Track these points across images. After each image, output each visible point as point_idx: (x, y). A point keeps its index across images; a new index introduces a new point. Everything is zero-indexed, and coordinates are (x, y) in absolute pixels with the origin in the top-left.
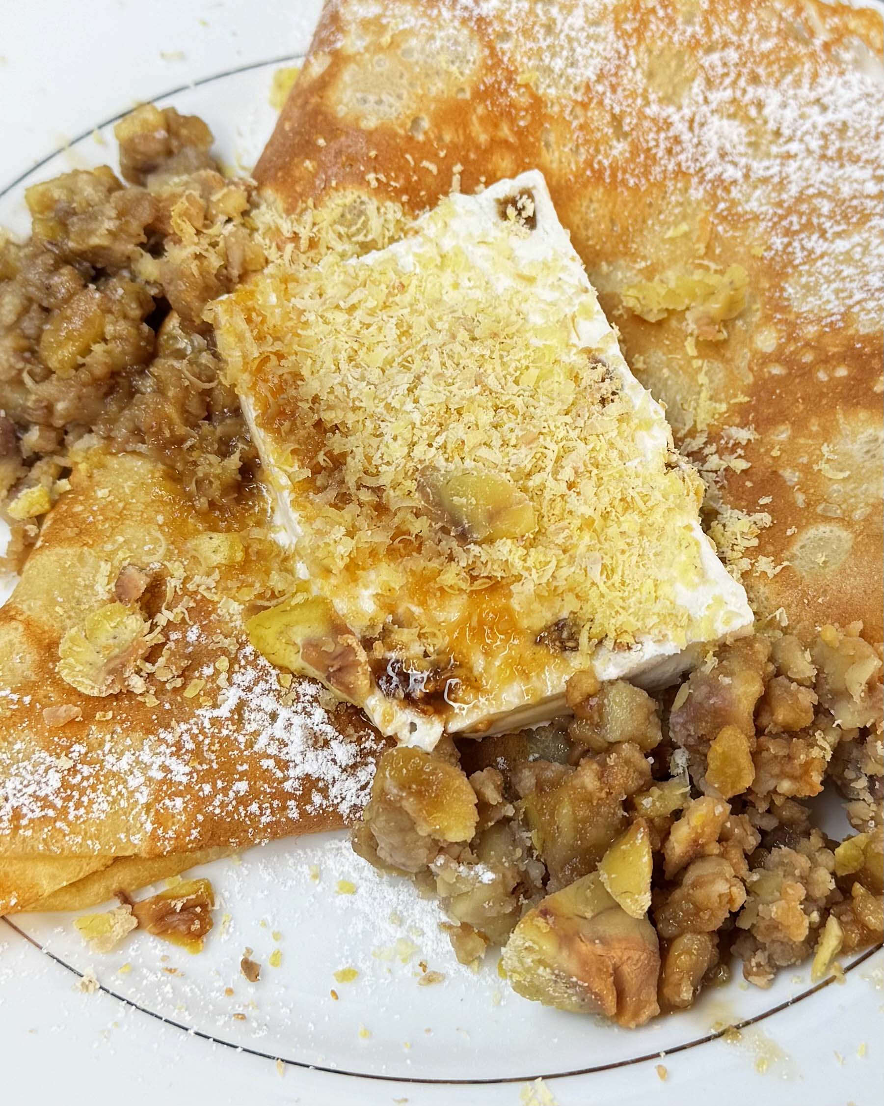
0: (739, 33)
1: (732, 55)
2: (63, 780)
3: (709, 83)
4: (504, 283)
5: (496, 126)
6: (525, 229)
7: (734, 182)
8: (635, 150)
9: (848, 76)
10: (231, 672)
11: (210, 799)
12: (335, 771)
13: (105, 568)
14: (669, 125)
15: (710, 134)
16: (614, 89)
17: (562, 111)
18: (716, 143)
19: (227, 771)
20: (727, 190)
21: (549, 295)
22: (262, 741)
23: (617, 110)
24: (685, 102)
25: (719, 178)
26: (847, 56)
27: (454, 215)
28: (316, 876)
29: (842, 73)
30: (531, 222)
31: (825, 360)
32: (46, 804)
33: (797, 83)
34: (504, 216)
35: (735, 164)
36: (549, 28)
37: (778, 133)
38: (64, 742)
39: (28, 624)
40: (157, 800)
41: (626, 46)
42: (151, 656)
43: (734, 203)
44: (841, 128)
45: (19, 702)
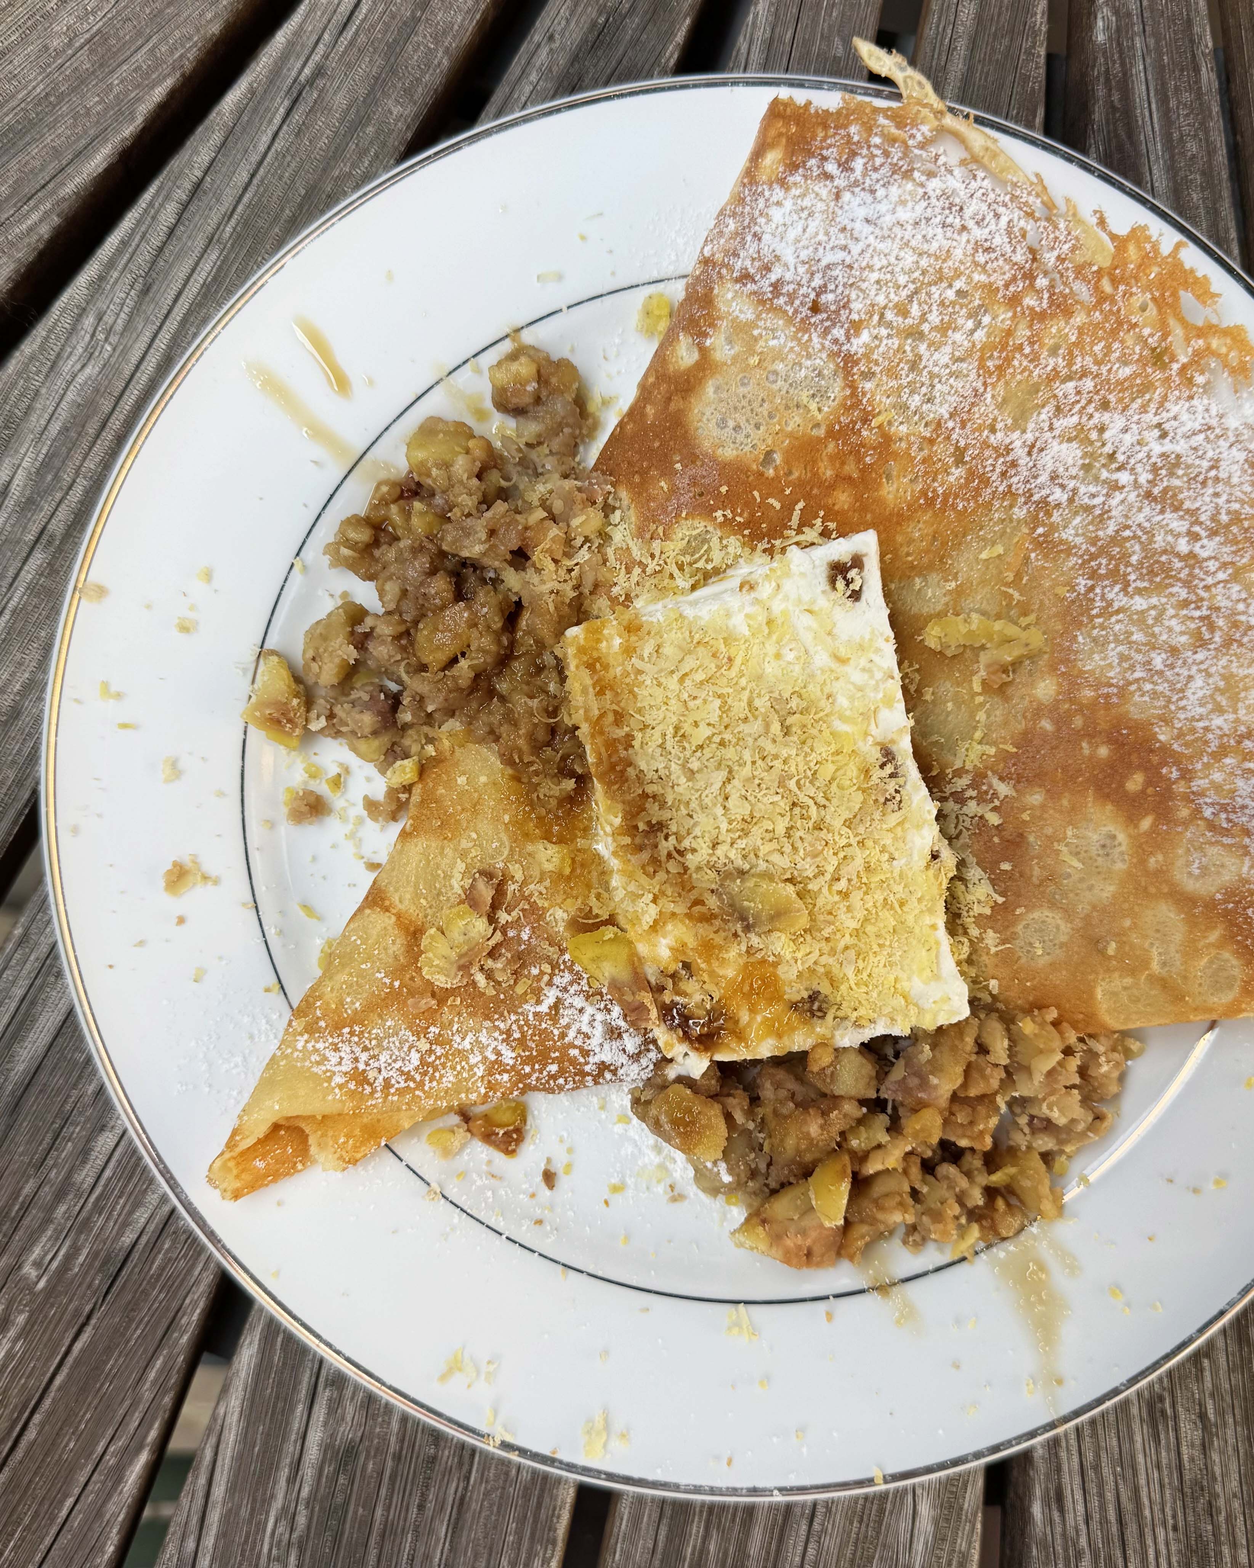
0: (1098, 363)
1: (1089, 384)
2: (422, 1059)
3: (1058, 409)
4: (821, 659)
5: (843, 463)
6: (849, 603)
7: (1058, 505)
8: (971, 474)
9: (1196, 401)
10: (552, 975)
11: (529, 1076)
12: (623, 1059)
13: (461, 866)
14: (1008, 450)
15: (1047, 461)
16: (963, 425)
17: (909, 448)
18: (1050, 467)
19: (543, 1058)
20: (1049, 514)
21: (857, 677)
22: (572, 1034)
23: (962, 444)
24: (1031, 426)
25: (1044, 501)
26: (1200, 379)
27: (788, 574)
28: (603, 1108)
29: (1191, 398)
30: (856, 596)
31: (1090, 733)
32: (408, 1077)
33: (1144, 409)
34: (833, 581)
35: (1063, 487)
36: (914, 366)
37: (1112, 456)
38: (423, 1024)
39: (399, 916)
40: (491, 1074)
41: (985, 384)
42: (493, 954)
43: (1053, 528)
44: (1173, 463)
45: (391, 986)
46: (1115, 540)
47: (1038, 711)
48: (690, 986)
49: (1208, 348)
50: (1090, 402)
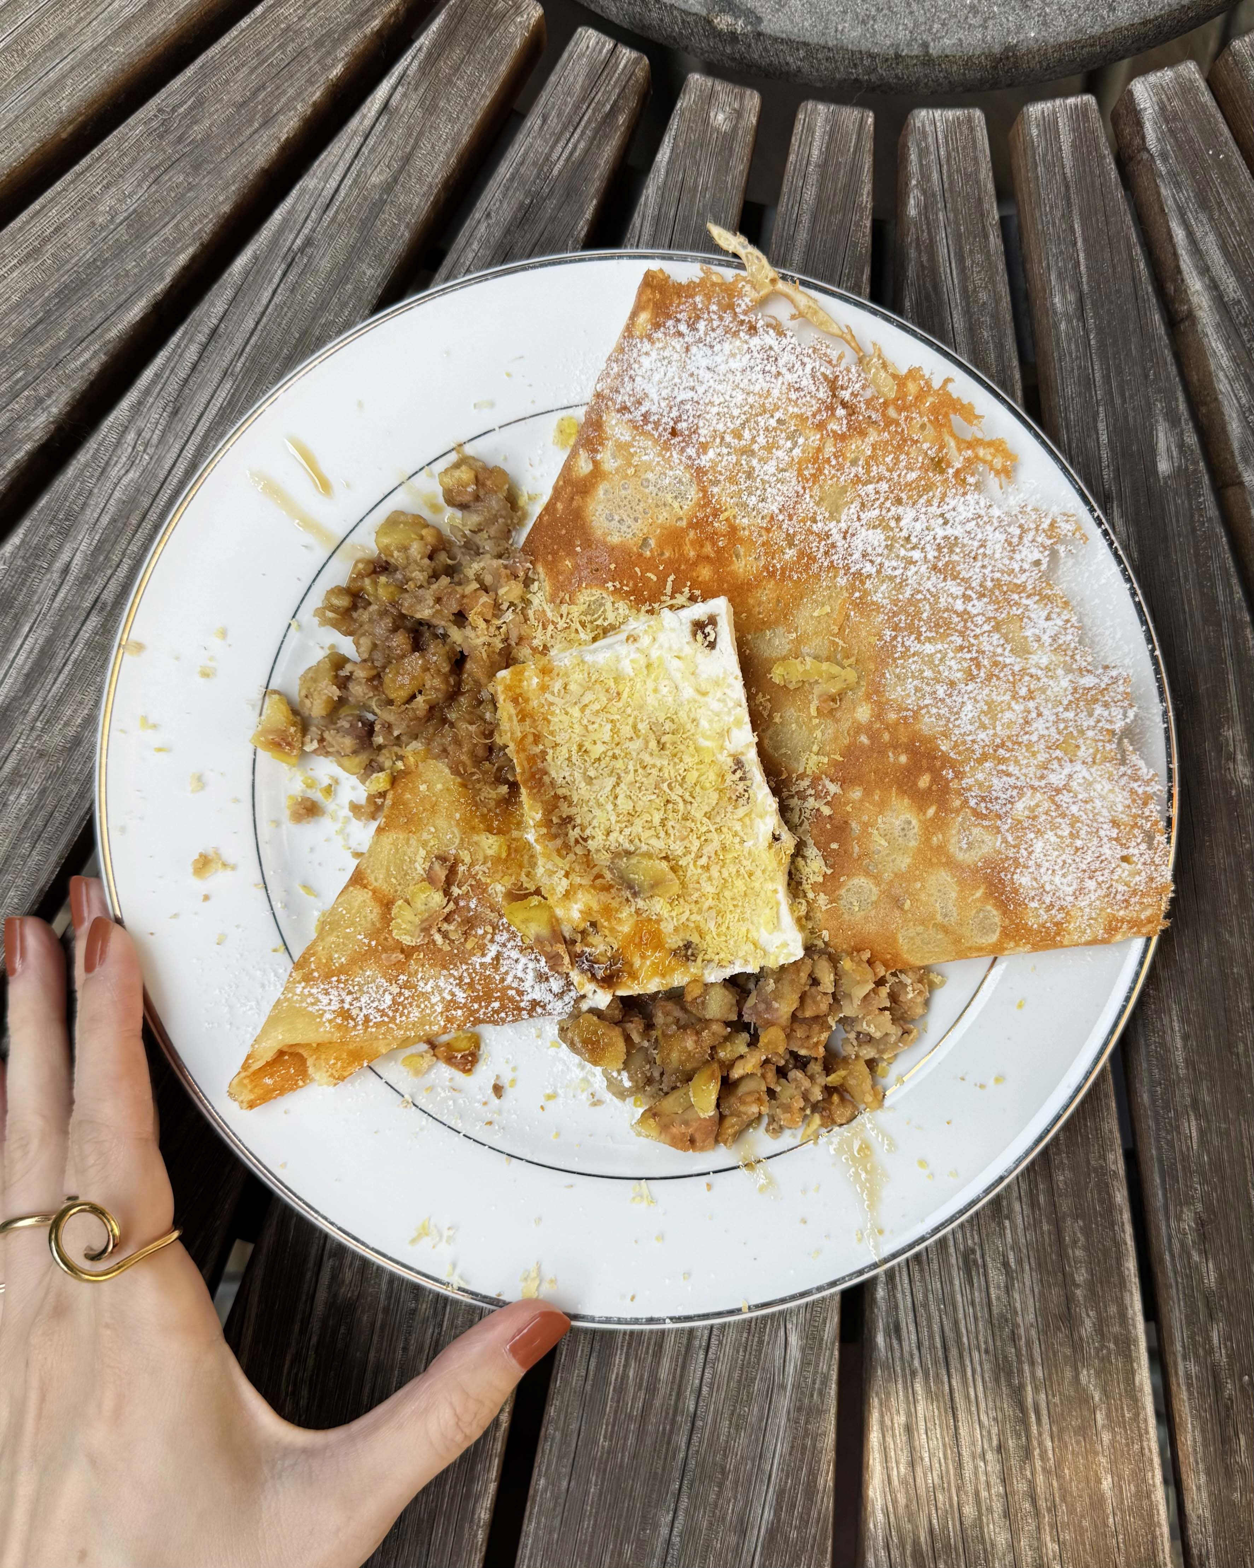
0: (890, 471)
1: (884, 486)
2: (394, 1000)
3: (863, 505)
4: (688, 692)
5: (702, 546)
6: (707, 651)
7: (869, 576)
8: (801, 554)
9: (968, 497)
10: (494, 934)
11: (477, 1011)
12: (550, 997)
13: (422, 853)
14: (828, 536)
15: (858, 543)
16: (790, 518)
17: (751, 534)
18: (861, 547)
19: (488, 997)
20: (863, 583)
21: (716, 706)
22: (509, 979)
23: (791, 531)
24: (844, 517)
25: (859, 573)
26: (971, 480)
27: (662, 628)
28: (539, 1036)
29: (964, 494)
30: (712, 645)
31: (895, 746)
32: (383, 1013)
33: (929, 503)
34: (695, 635)
35: (872, 562)
36: (749, 475)
37: (908, 539)
38: (395, 973)
39: (374, 892)
40: (448, 1010)
41: (804, 488)
42: (447, 919)
43: (866, 593)
44: (952, 543)
45: (369, 945)
46: (911, 601)
47: (858, 729)
48: (595, 939)
49: (976, 456)
50: (887, 499)
